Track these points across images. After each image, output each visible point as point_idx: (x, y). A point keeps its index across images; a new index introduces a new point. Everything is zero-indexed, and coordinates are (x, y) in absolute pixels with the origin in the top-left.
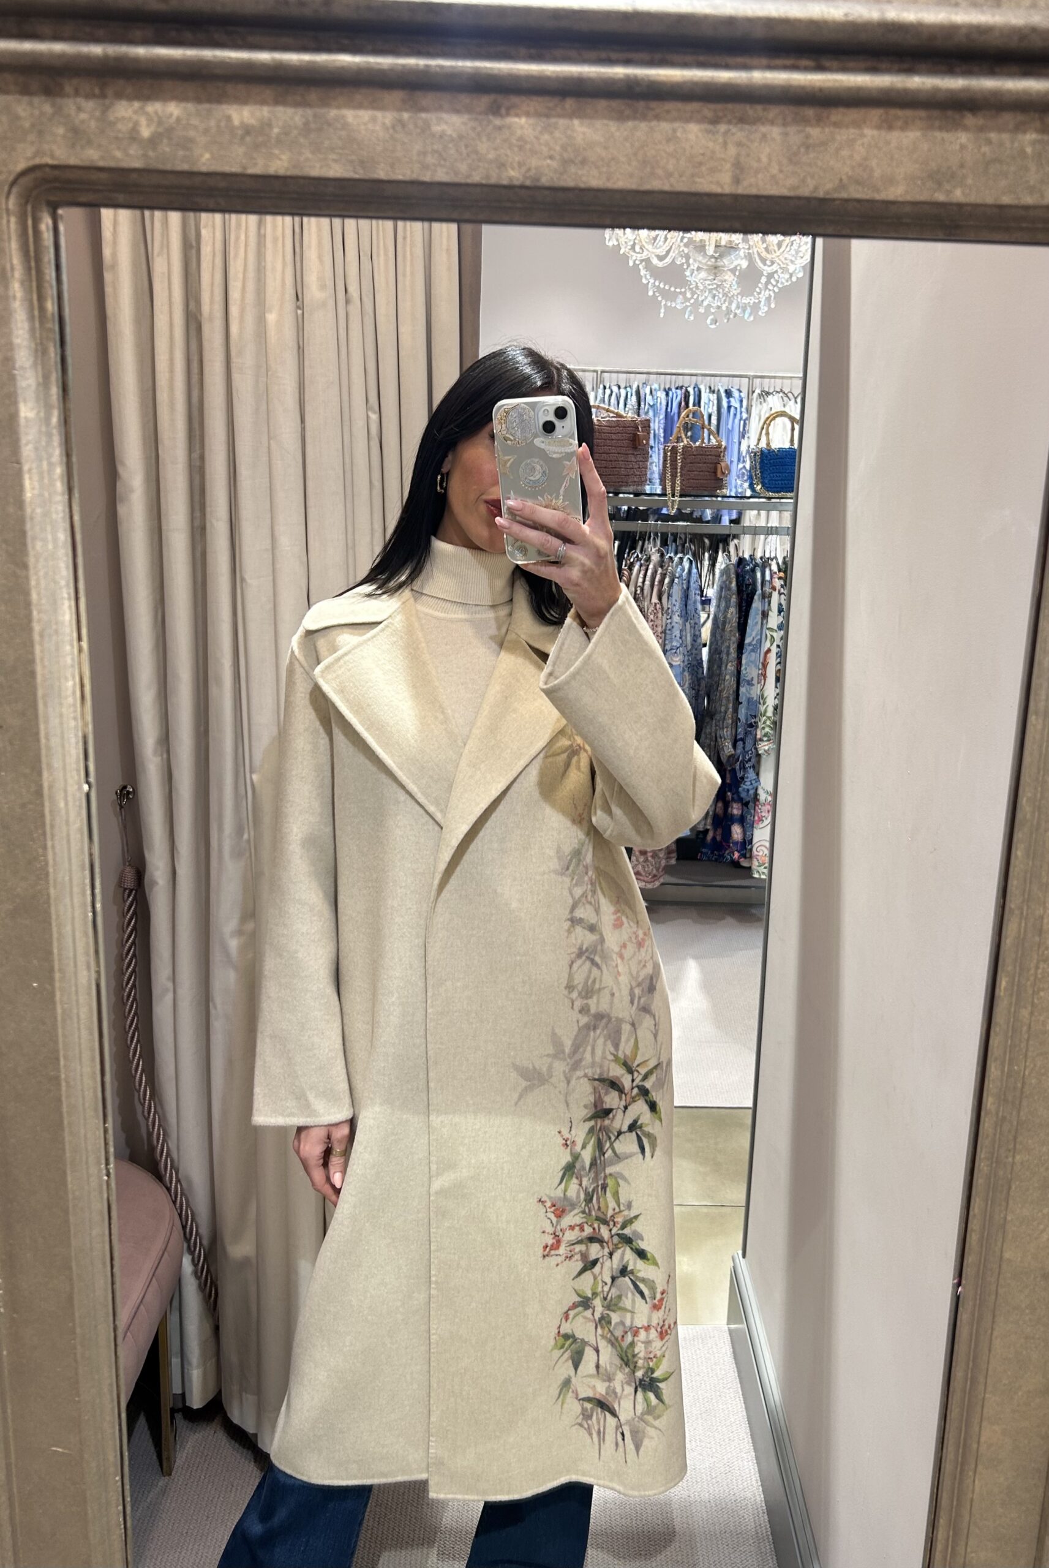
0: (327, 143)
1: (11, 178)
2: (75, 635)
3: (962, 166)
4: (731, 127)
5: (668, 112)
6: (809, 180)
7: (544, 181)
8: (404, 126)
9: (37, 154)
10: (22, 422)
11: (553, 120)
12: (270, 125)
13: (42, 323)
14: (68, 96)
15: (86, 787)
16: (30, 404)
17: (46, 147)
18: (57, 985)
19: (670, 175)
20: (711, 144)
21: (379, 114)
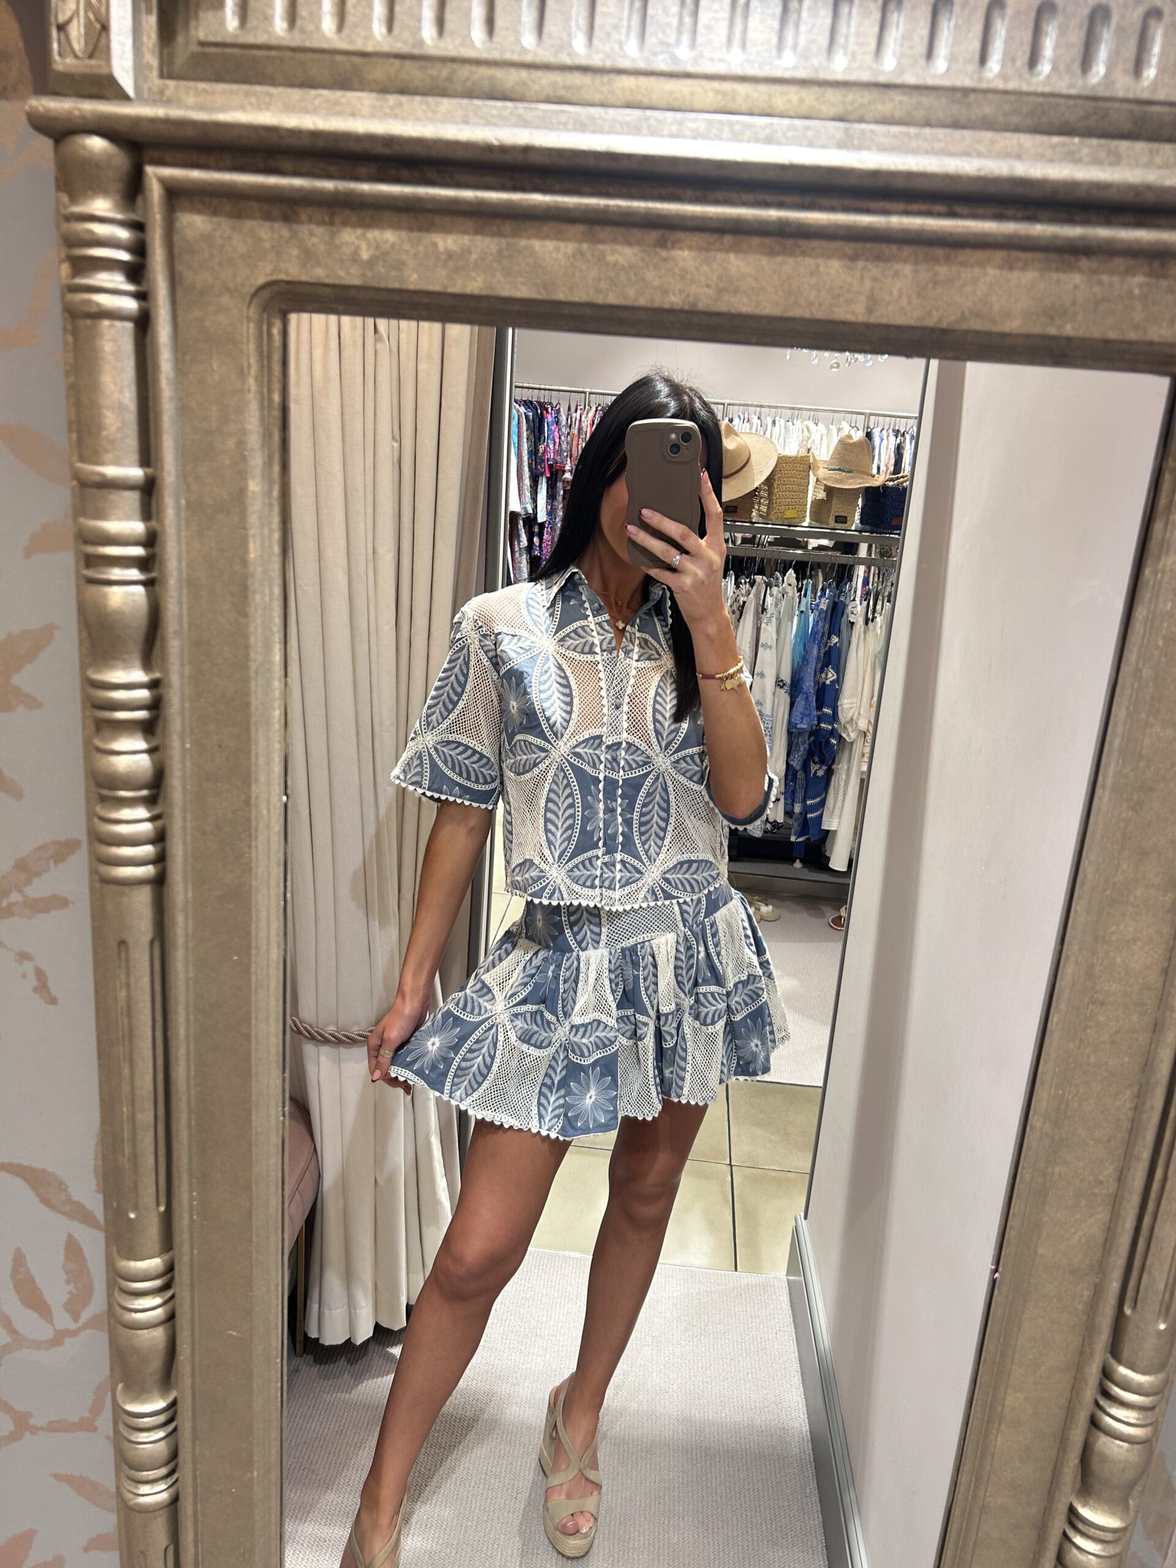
0: (516, 268)
1: (252, 290)
2: (283, 672)
3: (1074, 303)
4: (868, 264)
5: (813, 249)
6: (934, 313)
7: (701, 306)
8: (583, 255)
9: (276, 270)
10: (250, 494)
11: (712, 254)
12: (469, 252)
13: (269, 411)
14: (302, 223)
15: (285, 798)
16: (258, 479)
17: (282, 265)
18: (253, 959)
19: (810, 304)
20: (849, 279)
21: (562, 244)
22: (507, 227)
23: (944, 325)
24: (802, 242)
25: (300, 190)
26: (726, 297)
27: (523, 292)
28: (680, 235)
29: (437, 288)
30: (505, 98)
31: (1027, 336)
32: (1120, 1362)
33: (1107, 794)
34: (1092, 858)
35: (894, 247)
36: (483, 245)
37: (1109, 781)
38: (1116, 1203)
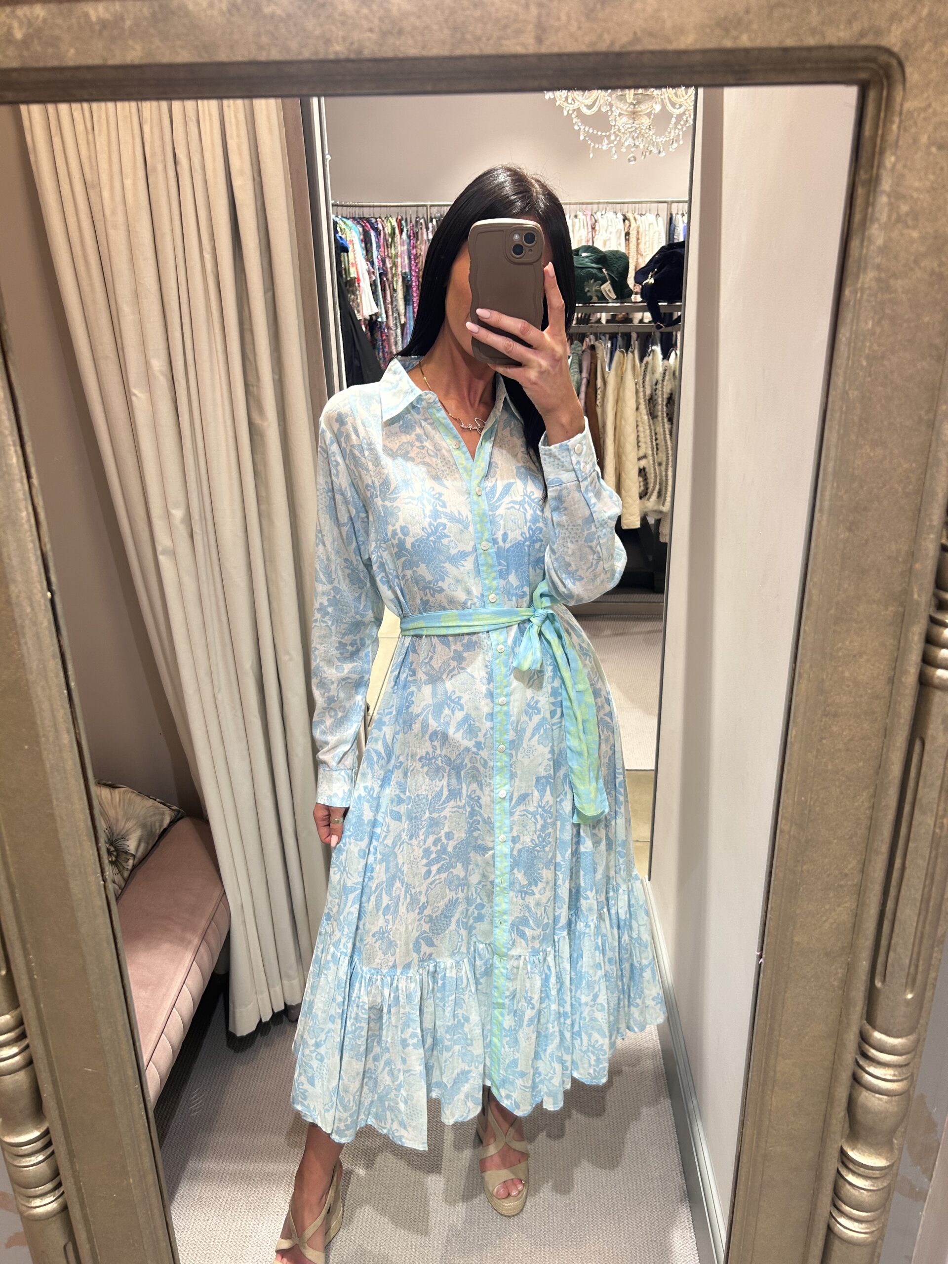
0: (173, 31)
6: (605, 35)
8: (238, 10)
12: (122, 19)
15: (49, 594)
18: (44, 746)
20: (514, 7)
23: (617, 48)
26: (391, 40)
27: (184, 56)
29: (97, 61)
31: (705, 52)
32: (874, 1028)
33: (825, 517)
34: (815, 580)
36: (134, 10)
37: (826, 504)
38: (860, 892)
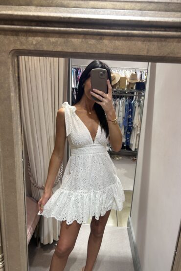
0: (68, 45)
1: (10, 51)
4: (147, 42)
5: (135, 39)
6: (162, 53)
8: (83, 42)
9: (14, 47)
10: (11, 96)
11: (112, 41)
12: (58, 42)
13: (15, 78)
14: (20, 36)
15: (23, 160)
16: (13, 93)
17: (16, 46)
18: (17, 194)
20: (143, 46)
21: (78, 40)
22: (66, 36)
23: (164, 56)
24: (132, 38)
25: (19, 28)
26: (115, 50)
28: (105, 37)
29: (51, 50)
30: (64, 7)
35: (153, 39)
36: (61, 40)
